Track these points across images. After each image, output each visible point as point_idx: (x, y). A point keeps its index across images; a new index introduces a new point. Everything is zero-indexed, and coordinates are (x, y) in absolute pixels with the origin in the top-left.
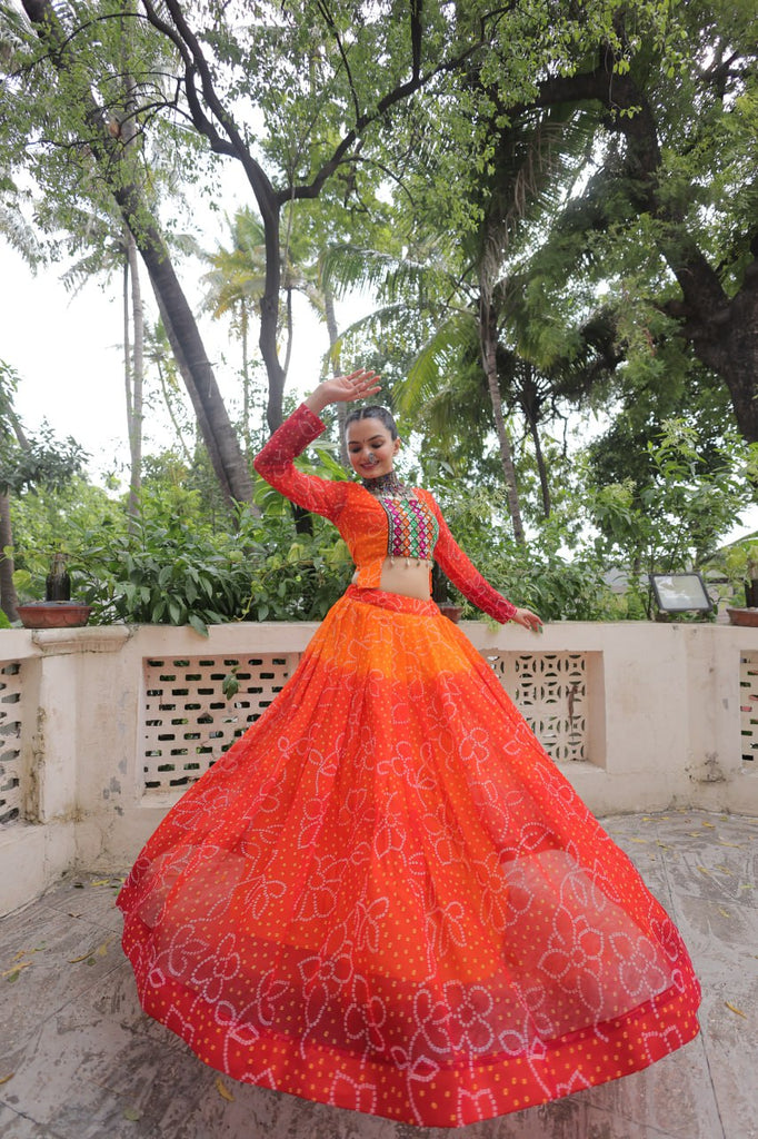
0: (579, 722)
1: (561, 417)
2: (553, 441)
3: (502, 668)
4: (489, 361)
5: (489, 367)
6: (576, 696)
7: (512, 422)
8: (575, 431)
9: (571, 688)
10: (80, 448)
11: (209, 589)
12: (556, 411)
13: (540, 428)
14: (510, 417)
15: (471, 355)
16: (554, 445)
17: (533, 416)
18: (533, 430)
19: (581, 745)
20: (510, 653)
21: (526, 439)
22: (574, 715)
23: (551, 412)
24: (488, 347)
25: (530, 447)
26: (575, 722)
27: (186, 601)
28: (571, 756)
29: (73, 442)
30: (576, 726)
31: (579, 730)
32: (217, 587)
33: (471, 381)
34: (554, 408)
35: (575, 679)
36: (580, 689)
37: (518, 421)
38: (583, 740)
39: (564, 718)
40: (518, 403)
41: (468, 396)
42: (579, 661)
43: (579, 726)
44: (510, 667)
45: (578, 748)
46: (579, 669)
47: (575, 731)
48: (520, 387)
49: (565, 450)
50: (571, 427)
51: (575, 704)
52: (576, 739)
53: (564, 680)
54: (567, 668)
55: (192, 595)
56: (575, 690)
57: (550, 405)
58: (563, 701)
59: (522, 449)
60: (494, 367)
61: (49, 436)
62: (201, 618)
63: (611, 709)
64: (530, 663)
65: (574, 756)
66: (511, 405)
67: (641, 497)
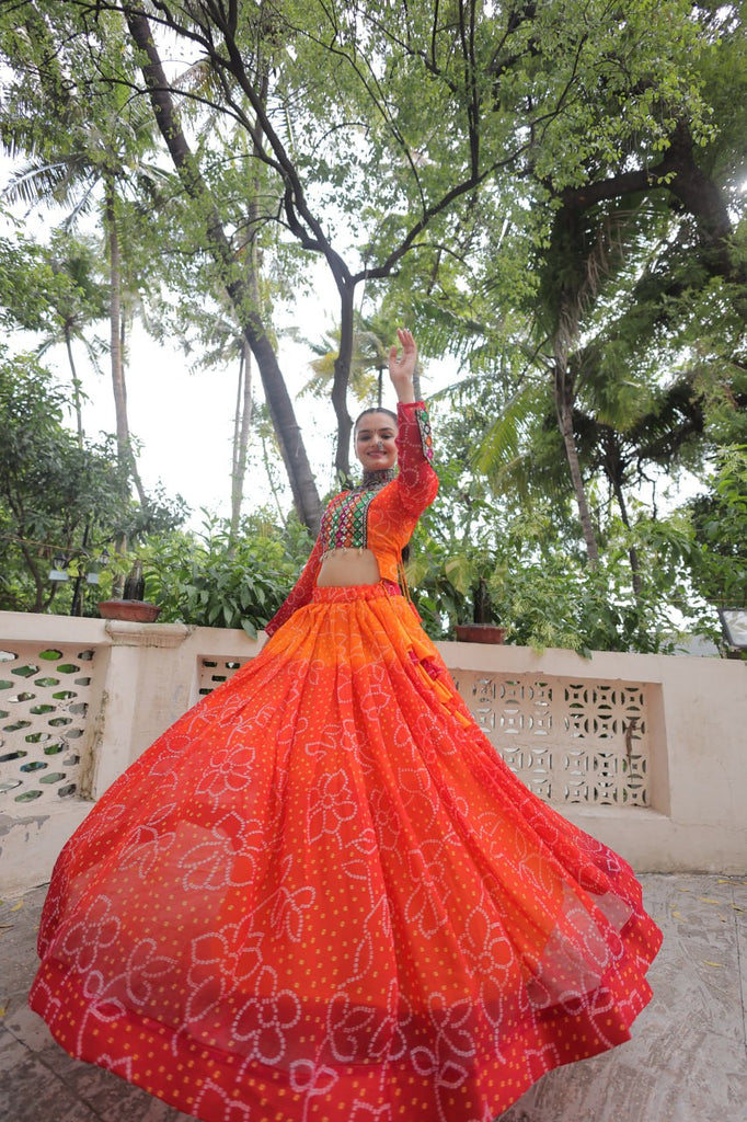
0: (639, 762)
1: (648, 480)
2: (642, 504)
3: (550, 696)
4: (565, 423)
5: (565, 429)
6: (634, 733)
7: (596, 486)
8: (666, 494)
9: (628, 724)
10: (185, 503)
11: (262, 599)
12: (642, 474)
13: (625, 492)
14: (594, 480)
15: (550, 423)
16: (643, 508)
17: (618, 478)
18: (618, 493)
19: (642, 789)
20: (559, 679)
21: (612, 502)
22: (633, 753)
23: (638, 475)
24: (564, 410)
25: (616, 510)
26: (633, 761)
27: (240, 606)
28: (631, 800)
29: (180, 499)
30: (635, 767)
31: (639, 771)
32: (272, 601)
33: (550, 447)
34: (639, 470)
35: (633, 714)
36: (638, 724)
37: (601, 485)
38: (645, 783)
39: (622, 755)
40: (601, 467)
41: (549, 460)
42: (636, 695)
43: (640, 767)
44: (559, 695)
45: (639, 792)
46: (637, 704)
47: (634, 771)
48: (603, 451)
49: (655, 513)
50: (660, 489)
51: (633, 741)
52: (636, 781)
53: (620, 713)
54: (623, 701)
55: (246, 601)
56: (633, 726)
57: (636, 468)
58: (620, 737)
59: (608, 513)
60: (571, 429)
61: (162, 494)
62: (254, 624)
63: (674, 748)
64: (581, 692)
65: (635, 801)
66: (594, 468)
67: (705, 529)
